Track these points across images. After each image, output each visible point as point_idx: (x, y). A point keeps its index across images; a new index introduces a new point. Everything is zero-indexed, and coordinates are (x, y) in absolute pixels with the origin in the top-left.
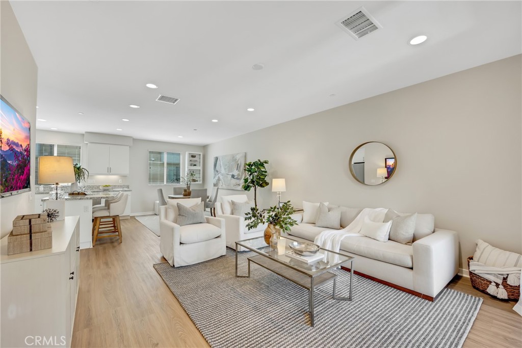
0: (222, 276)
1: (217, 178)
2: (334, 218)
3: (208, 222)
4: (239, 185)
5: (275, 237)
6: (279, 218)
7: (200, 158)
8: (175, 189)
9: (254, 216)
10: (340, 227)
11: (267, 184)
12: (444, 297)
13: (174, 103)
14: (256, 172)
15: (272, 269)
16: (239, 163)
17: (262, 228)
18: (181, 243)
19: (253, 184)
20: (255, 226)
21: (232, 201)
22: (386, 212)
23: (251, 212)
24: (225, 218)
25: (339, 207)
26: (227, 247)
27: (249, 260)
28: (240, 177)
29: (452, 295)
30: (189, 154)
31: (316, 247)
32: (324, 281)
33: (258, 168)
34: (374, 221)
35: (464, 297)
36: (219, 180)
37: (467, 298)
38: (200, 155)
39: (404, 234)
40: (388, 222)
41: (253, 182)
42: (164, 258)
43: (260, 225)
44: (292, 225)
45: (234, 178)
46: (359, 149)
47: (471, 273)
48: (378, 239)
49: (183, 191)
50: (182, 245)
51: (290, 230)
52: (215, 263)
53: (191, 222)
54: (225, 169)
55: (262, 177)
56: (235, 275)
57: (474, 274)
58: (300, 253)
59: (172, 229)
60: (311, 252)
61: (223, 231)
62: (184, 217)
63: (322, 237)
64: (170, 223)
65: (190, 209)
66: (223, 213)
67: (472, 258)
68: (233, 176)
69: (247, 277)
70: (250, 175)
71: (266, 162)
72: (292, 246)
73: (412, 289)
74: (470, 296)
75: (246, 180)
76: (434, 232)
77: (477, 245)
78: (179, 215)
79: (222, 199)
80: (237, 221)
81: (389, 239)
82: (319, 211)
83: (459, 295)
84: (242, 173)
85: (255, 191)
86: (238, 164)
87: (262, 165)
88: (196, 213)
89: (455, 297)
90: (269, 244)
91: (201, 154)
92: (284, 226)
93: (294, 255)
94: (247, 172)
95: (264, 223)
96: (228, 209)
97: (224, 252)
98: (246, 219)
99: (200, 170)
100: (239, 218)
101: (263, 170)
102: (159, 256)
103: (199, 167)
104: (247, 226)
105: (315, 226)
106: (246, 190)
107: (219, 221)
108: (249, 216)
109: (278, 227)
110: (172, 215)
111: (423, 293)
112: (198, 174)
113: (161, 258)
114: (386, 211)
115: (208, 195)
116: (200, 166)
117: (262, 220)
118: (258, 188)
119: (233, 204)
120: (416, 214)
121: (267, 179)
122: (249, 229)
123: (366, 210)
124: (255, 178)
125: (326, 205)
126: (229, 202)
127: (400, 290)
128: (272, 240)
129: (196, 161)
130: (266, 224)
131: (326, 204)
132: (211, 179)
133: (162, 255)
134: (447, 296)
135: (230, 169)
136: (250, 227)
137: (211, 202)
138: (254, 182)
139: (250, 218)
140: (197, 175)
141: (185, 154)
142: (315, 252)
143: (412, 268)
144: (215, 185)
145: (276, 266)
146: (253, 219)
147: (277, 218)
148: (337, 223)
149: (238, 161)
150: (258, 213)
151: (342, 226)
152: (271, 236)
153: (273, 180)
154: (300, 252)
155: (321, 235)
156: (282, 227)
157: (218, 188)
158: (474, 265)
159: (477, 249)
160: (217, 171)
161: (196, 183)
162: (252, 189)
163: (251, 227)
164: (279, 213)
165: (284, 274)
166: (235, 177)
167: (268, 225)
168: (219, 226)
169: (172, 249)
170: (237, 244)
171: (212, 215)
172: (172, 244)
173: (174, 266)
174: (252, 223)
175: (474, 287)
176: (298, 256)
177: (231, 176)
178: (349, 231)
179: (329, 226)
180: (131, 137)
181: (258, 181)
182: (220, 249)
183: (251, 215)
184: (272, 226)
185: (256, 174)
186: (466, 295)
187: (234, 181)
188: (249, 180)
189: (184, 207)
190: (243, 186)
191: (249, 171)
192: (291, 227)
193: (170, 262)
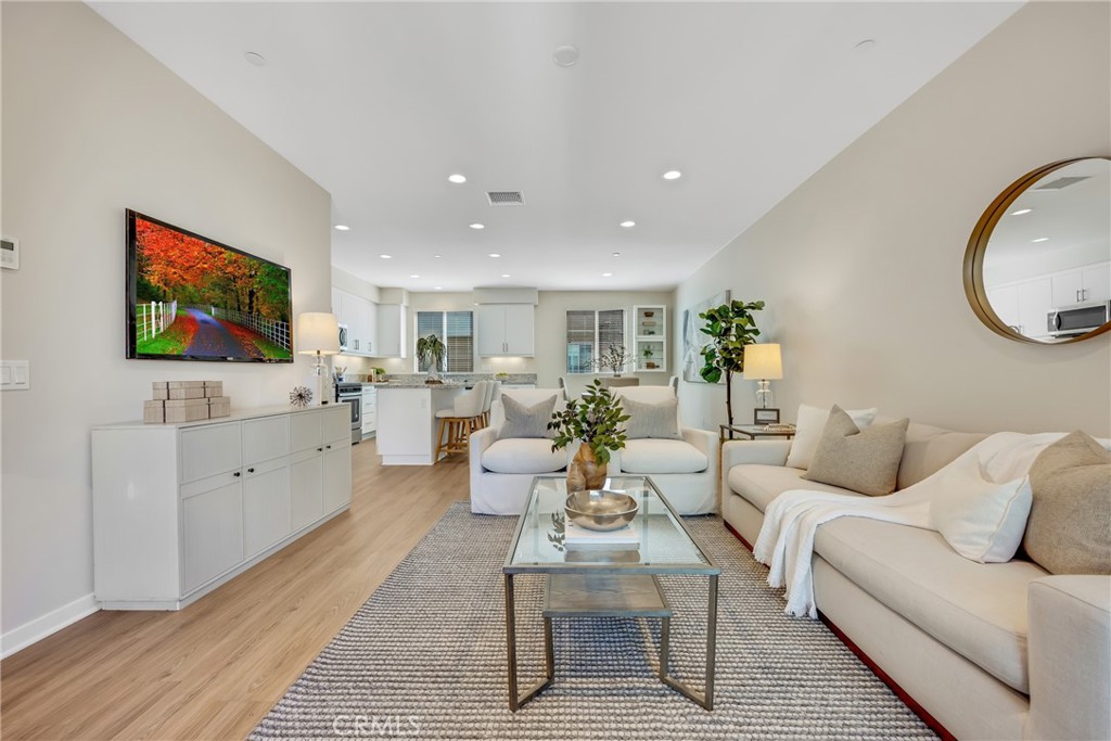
1: (687, 359)
7: (661, 317)
13: (520, 201)
14: (724, 333)
18: (486, 470)
30: (639, 309)
36: (690, 361)
38: (661, 310)
54: (698, 336)
62: (509, 422)
71: (757, 306)
75: (710, 355)
85: (729, 378)
91: (664, 307)
99: (662, 343)
101: (748, 327)
103: (661, 337)
105: (805, 477)
112: (659, 352)
116: (662, 334)
118: (733, 374)
129: (654, 324)
132: (680, 361)
140: (657, 354)
141: (632, 310)
143: (1027, 699)
160: (687, 342)
161: (655, 370)
173: (472, 509)
180: (535, 288)
188: (718, 356)
189: (516, 403)
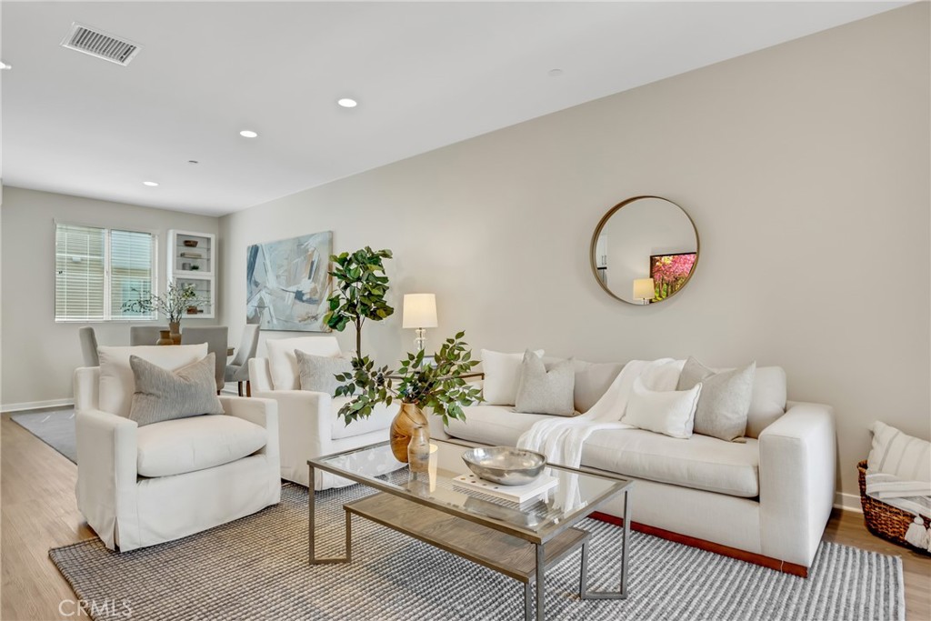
0: (269, 565)
1: (255, 303)
2: (560, 387)
3: (228, 410)
4: (315, 318)
5: (422, 438)
6: (431, 385)
7: (209, 250)
8: (134, 330)
9: (362, 383)
10: (573, 411)
11: (389, 311)
12: (825, 565)
13: (122, 59)
14: (359, 279)
15: (416, 530)
16: (315, 258)
17: (385, 415)
18: (140, 477)
19: (354, 312)
20: (365, 410)
21: (296, 351)
22: (681, 367)
23: (353, 373)
24: (281, 398)
25: (570, 359)
26: (283, 481)
27: (348, 511)
28: (317, 297)
29: (839, 557)
30: (178, 235)
31: (536, 458)
32: (560, 550)
33: (366, 269)
34: (655, 388)
35: (862, 558)
36: (261, 306)
37: (870, 559)
38: (209, 239)
39: (729, 415)
40: (691, 388)
41: (351, 306)
42: (87, 529)
43: (381, 406)
44: (467, 402)
45: (301, 299)
46: (613, 216)
47: (866, 500)
48: (670, 432)
49: (160, 335)
50: (143, 481)
51: (462, 415)
52: (247, 528)
53: (174, 414)
54: (278, 277)
55: (375, 292)
56: (306, 558)
57: (875, 500)
58: (496, 478)
59: (112, 435)
60: (525, 472)
61: (270, 436)
62: (153, 398)
63: (535, 437)
64: (107, 416)
65: (173, 374)
66: (272, 387)
67: (865, 466)
68: (299, 295)
69: (344, 561)
70: (345, 288)
71: (385, 255)
72: (471, 460)
73: (758, 550)
74: (874, 554)
75: (334, 302)
76: (785, 411)
77: (872, 434)
78: (138, 392)
79: (269, 347)
80: (313, 405)
81: (694, 432)
82: (524, 372)
83: (851, 554)
84: (323, 285)
85: (359, 329)
86: (312, 263)
87: (375, 260)
88: (190, 386)
89: (847, 559)
90: (405, 459)
91: (213, 237)
92: (446, 406)
93: (479, 484)
94: (336, 279)
95: (389, 402)
96: (285, 374)
97: (274, 494)
98: (338, 393)
99: (209, 281)
100: (317, 398)
101: (378, 273)
102: (73, 523)
103: (207, 274)
104: (342, 411)
105: (515, 411)
106: (334, 327)
107: (261, 408)
108: (348, 382)
109: (429, 410)
110: (115, 393)
111: (783, 559)
112: (205, 294)
113: (80, 527)
114: (681, 365)
115: (230, 346)
116: (209, 270)
117: (385, 393)
118: (367, 322)
119: (300, 359)
120: (754, 365)
121: (389, 299)
122: (348, 421)
123: (634, 366)
124: (358, 296)
125: (540, 357)
126: (288, 356)
127: (730, 556)
128: (414, 448)
129: (198, 257)
130: (396, 406)
131: (540, 353)
132: (239, 304)
133: (82, 520)
134: (830, 561)
135: (292, 278)
136: (350, 414)
137: (239, 365)
138: (355, 306)
139: (351, 389)
140: (201, 296)
141: (167, 234)
142: (536, 472)
143: (756, 499)
144: (250, 321)
145: (426, 521)
146: (359, 390)
147: (426, 385)
148: (566, 402)
149: (311, 255)
150: (374, 374)
151: (579, 409)
152: (409, 438)
153: (407, 297)
154: (493, 477)
155: (532, 432)
156: (439, 409)
157: (258, 327)
158: (874, 480)
159: (874, 443)
160: (257, 284)
161: (198, 316)
162: (351, 325)
163: (354, 414)
164: (430, 370)
165: (451, 543)
166: (305, 298)
167: (403, 407)
168: (262, 422)
169: (112, 494)
170: (312, 466)
171: (240, 394)
172: (112, 480)
173: (117, 548)
174: (354, 402)
175: (875, 532)
176: (491, 487)
177: (293, 295)
178: (596, 419)
179: (547, 409)
181: (366, 302)
182: (260, 485)
183: (353, 381)
184: (412, 408)
185: (360, 285)
186: (866, 552)
187: (302, 309)
188: (343, 302)
189: (152, 367)
190: (326, 316)
191: (343, 277)
192: (464, 409)
193: (107, 538)
